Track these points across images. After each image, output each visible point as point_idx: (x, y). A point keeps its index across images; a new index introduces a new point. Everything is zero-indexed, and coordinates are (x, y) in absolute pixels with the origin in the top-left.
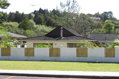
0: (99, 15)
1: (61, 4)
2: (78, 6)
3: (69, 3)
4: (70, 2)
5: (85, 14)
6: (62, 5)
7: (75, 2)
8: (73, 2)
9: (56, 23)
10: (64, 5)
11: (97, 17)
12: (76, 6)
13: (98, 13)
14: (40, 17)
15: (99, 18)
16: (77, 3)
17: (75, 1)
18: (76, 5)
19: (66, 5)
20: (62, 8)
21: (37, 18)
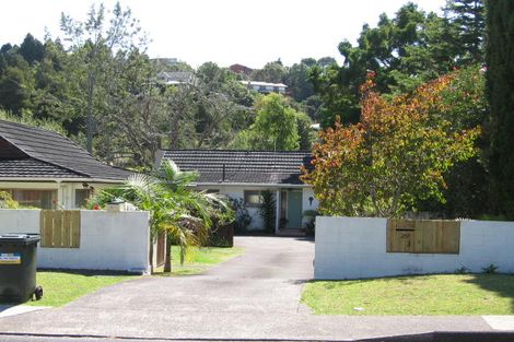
0: (279, 71)
1: (64, 20)
2: (139, 29)
3: (99, 18)
4: (101, 11)
5: (220, 66)
6: (67, 24)
7: (125, 14)
8: (118, 11)
9: (44, 104)
10: (78, 26)
11: (272, 81)
12: (130, 30)
13: (279, 62)
14: (16, 74)
15: (282, 86)
16: (132, 16)
17: (123, 10)
18: (128, 26)
19: (84, 26)
20: (68, 37)
21: (4, 77)
